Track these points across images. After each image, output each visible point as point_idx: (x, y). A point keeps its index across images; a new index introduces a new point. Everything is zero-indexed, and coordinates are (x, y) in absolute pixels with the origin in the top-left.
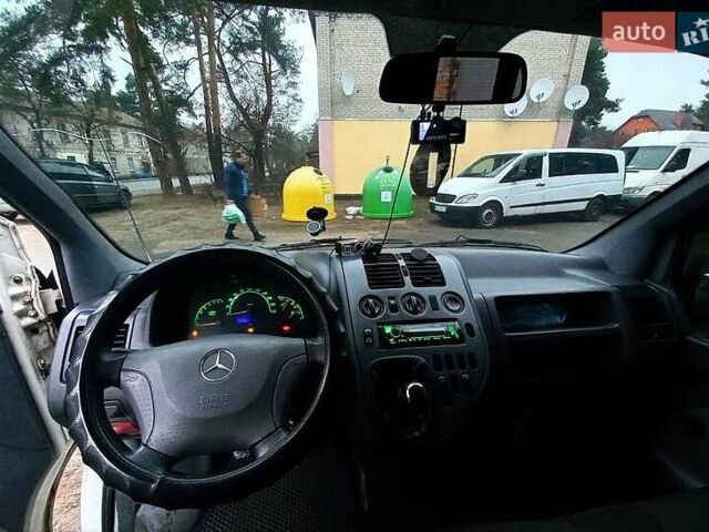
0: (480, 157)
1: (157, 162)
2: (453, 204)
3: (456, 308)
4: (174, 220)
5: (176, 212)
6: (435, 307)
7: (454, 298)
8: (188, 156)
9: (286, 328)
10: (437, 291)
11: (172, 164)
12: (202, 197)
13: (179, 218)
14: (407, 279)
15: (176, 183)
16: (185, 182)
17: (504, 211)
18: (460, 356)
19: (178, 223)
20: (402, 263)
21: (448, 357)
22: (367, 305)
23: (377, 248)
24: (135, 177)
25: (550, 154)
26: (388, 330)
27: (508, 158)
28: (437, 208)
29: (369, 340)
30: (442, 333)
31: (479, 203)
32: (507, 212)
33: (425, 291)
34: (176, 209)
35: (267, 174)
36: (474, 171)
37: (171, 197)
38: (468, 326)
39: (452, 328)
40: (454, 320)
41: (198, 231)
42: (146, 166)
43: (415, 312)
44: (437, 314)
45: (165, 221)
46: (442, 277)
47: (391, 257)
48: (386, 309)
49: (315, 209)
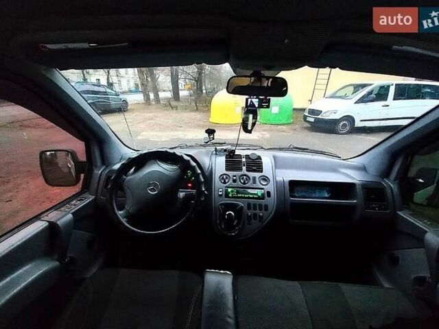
0: (344, 85)
1: (142, 84)
2: (319, 117)
3: (265, 183)
4: (150, 120)
5: (151, 114)
6: (254, 182)
7: (265, 179)
8: (159, 80)
9: (190, 185)
10: (257, 175)
11: (150, 84)
12: (165, 106)
13: (152, 119)
14: (244, 168)
15: (152, 96)
16: (156, 95)
17: (356, 124)
18: (260, 205)
19: (152, 121)
20: (244, 160)
21: (255, 205)
22: (223, 178)
23: (233, 151)
24: (131, 91)
25: (396, 85)
26: (230, 190)
27: (364, 86)
28: (308, 119)
29: (220, 193)
30: (255, 194)
31: (337, 117)
32: (358, 124)
33: (251, 174)
34: (151, 112)
35: (204, 91)
36: (338, 95)
37: (149, 105)
38: (269, 193)
39: (259, 192)
40: (263, 189)
41: (161, 127)
42: (137, 85)
43: (244, 183)
44: (255, 186)
45: (145, 120)
46: (262, 169)
47: (240, 156)
48: (231, 181)
49: (209, 129)
